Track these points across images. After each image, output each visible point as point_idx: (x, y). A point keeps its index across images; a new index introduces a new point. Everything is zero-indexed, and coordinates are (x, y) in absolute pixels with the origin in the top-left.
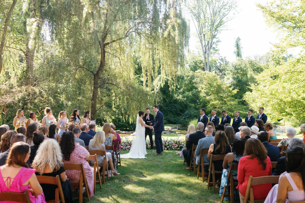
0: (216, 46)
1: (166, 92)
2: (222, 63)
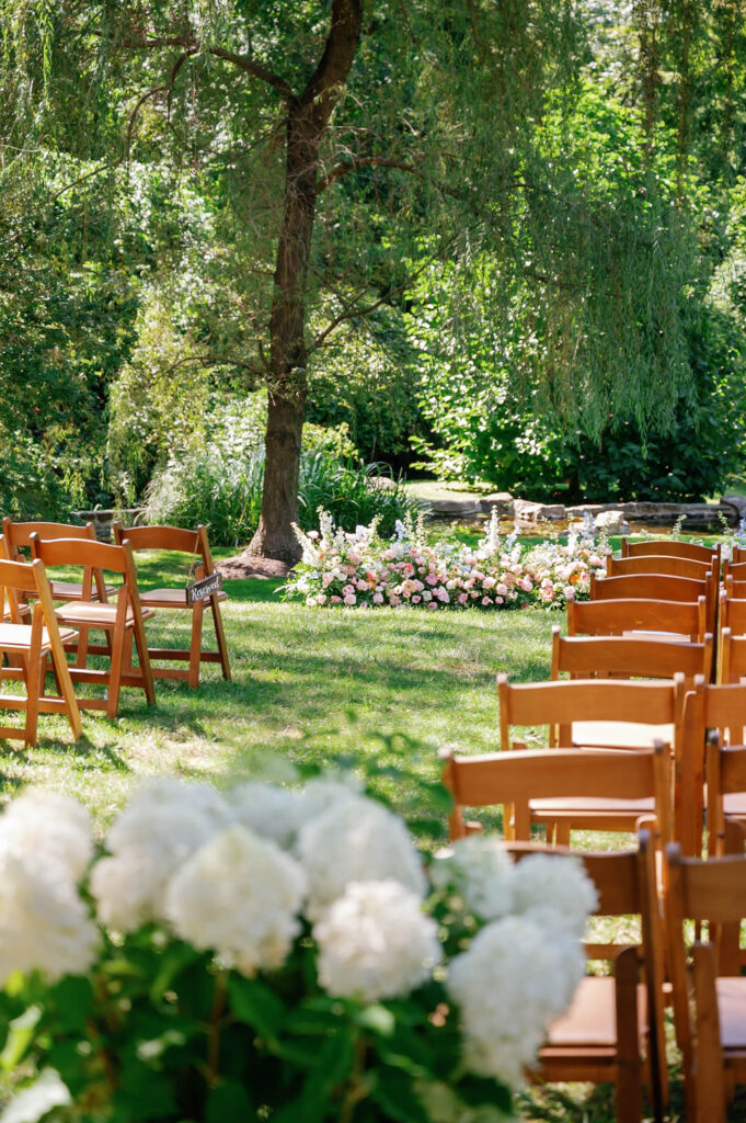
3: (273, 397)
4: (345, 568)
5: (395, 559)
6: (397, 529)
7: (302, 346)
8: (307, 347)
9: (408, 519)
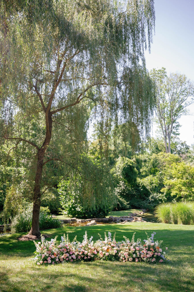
0: (175, 130)
1: (129, 175)
2: (182, 147)
3: (34, 204)
4: (48, 252)
5: (61, 248)
6: (62, 239)
7: (40, 194)
8: (41, 194)
9: (65, 236)
